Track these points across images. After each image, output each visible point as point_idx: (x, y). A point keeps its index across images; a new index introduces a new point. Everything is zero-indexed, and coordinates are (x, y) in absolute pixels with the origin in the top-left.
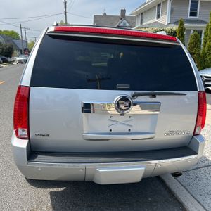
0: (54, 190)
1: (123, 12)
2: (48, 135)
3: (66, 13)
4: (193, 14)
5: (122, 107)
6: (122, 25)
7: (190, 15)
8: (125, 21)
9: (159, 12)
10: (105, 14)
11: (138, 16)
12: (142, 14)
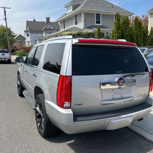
0: (69, 142)
1: (48, 19)
2: (82, 104)
3: (6, 19)
4: (98, 22)
5: (120, 83)
6: (48, 28)
7: (97, 23)
8: (50, 25)
9: (76, 20)
10: (34, 20)
11: (61, 23)
12: (64, 21)
